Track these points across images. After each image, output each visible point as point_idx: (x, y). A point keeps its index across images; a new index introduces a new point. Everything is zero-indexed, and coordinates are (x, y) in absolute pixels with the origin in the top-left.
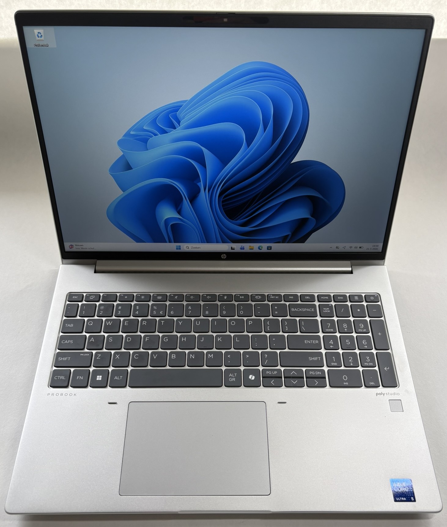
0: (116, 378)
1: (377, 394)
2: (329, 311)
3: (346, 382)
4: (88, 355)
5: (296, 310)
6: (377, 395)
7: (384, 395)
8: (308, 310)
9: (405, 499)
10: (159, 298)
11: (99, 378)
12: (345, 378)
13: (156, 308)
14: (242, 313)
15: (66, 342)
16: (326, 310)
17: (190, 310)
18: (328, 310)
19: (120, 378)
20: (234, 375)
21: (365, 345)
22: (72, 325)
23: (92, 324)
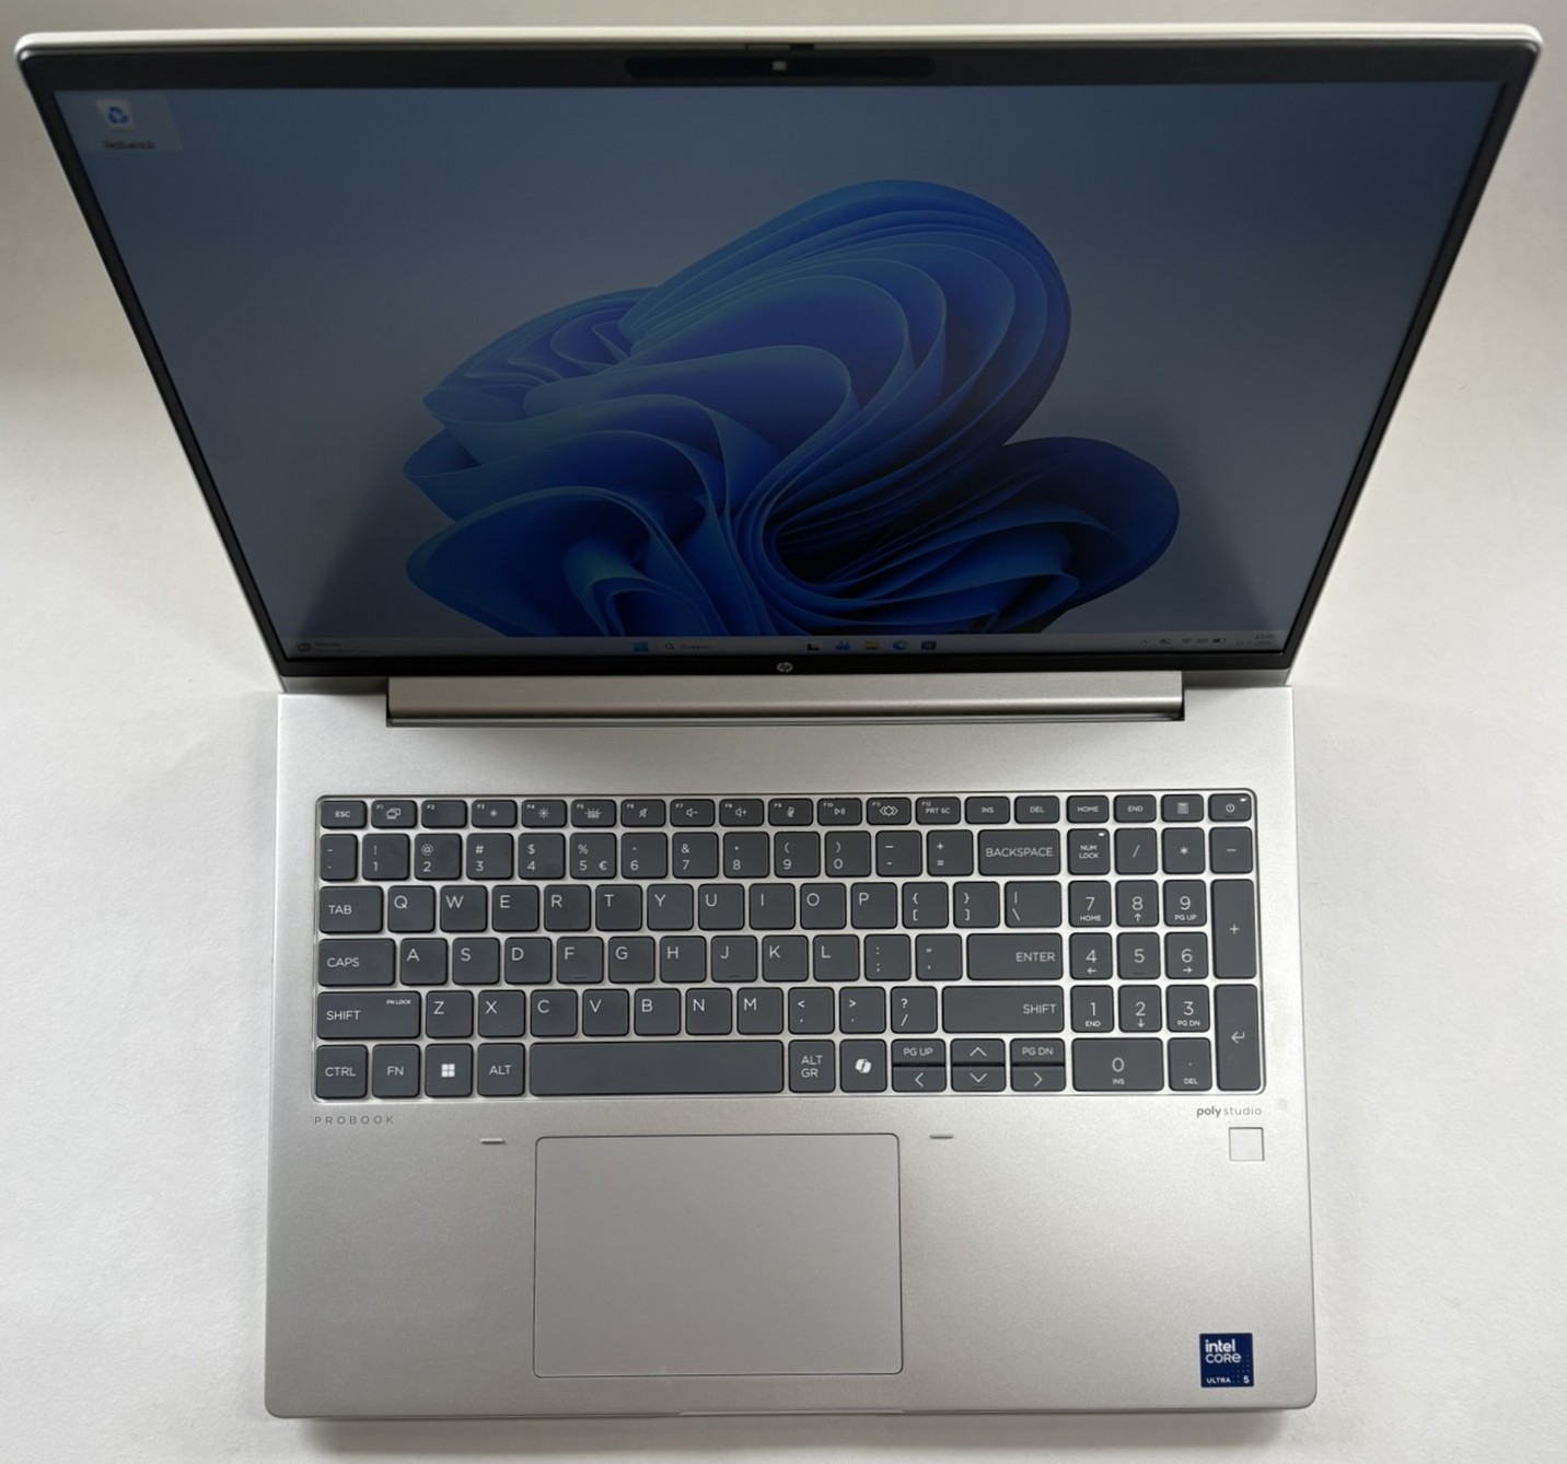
0: (493, 1070)
1: (1200, 1112)
2: (1096, 856)
3: (1118, 1076)
4: (409, 1002)
5: (998, 852)
6: (1198, 1114)
7: (1218, 1113)
8: (1034, 852)
9: (1228, 1380)
10: (593, 816)
11: (448, 1071)
12: (1118, 1064)
13: (586, 852)
14: (839, 864)
15: (340, 962)
16: (1089, 852)
17: (686, 856)
18: (1094, 851)
19: (504, 1070)
20: (815, 1060)
21: (1186, 965)
22: (347, 910)
23: (404, 906)
